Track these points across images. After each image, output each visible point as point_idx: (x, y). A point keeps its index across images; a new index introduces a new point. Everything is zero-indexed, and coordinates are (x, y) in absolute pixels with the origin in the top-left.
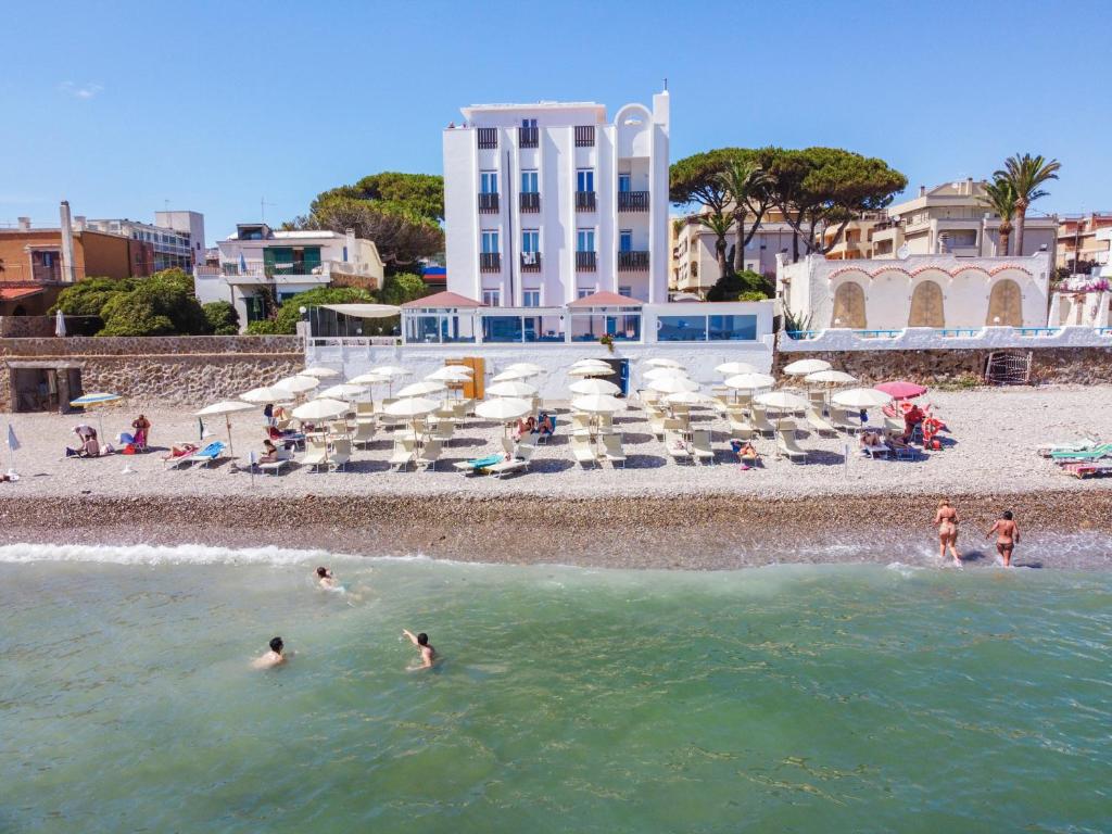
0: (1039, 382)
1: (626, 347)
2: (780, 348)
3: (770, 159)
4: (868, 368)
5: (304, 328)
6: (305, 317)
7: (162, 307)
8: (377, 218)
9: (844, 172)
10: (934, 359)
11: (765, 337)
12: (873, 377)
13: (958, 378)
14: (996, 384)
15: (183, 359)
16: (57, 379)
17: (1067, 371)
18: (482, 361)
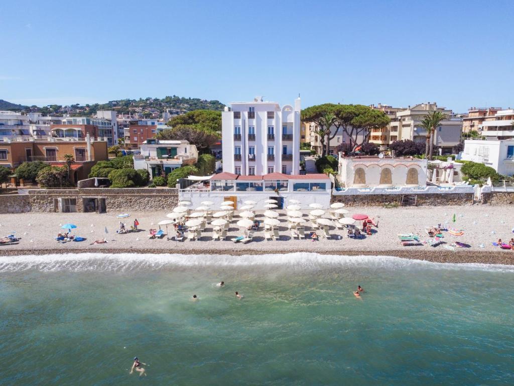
0: (419, 205)
1: (283, 193)
2: (333, 194)
3: (340, 112)
4: (362, 200)
5: (178, 185)
6: (178, 182)
7: (130, 177)
8: (195, 132)
9: (367, 118)
10: (384, 197)
11: (329, 190)
12: (364, 203)
13: (392, 204)
14: (405, 206)
15: (139, 196)
16: (98, 201)
17: (429, 201)
18: (236, 197)
